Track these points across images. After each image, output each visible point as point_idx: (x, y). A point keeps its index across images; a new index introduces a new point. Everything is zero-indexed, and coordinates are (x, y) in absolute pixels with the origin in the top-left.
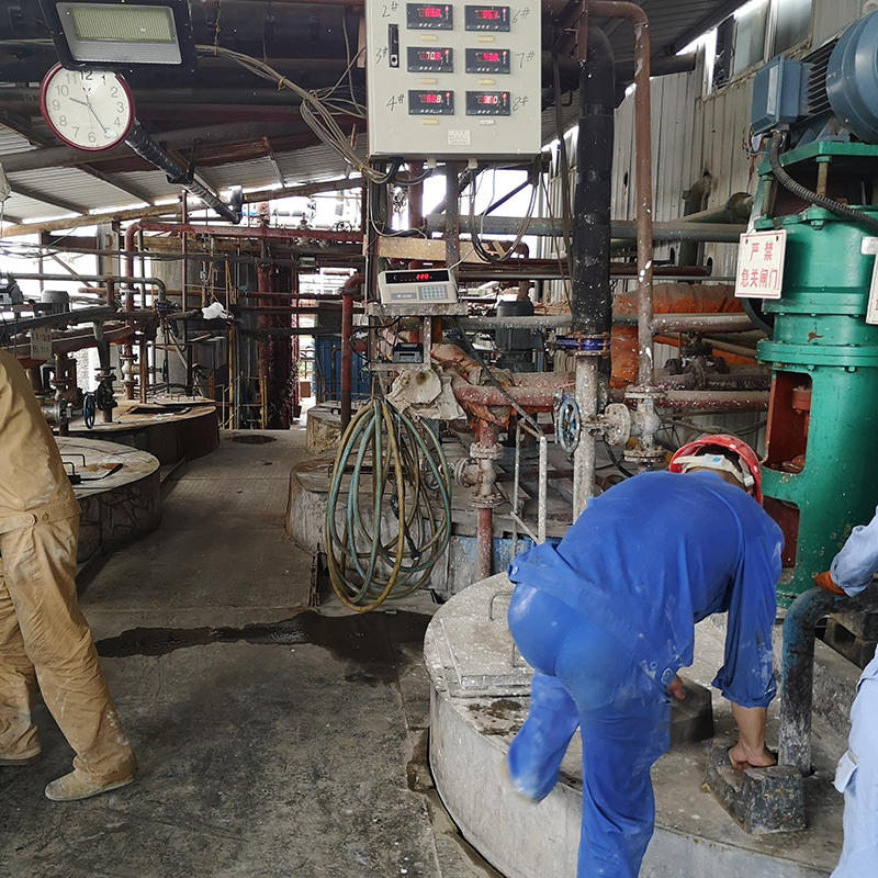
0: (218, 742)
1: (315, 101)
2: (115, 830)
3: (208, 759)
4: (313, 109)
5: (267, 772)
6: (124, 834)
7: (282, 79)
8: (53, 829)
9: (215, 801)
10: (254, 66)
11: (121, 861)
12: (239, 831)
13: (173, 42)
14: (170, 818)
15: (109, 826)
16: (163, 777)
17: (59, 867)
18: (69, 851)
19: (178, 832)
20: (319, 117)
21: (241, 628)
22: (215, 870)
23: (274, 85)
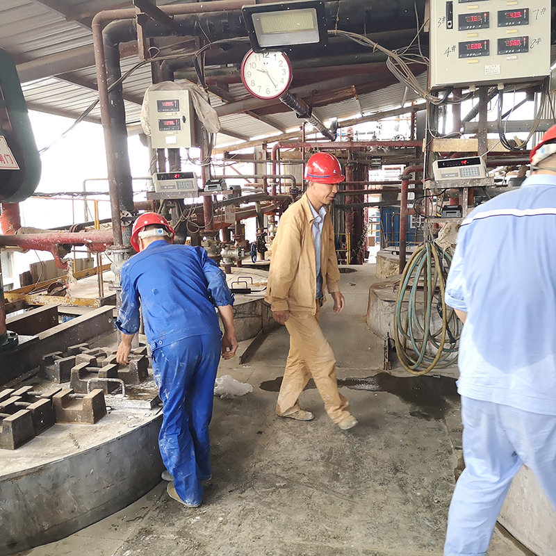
0: (335, 444)
1: (396, 57)
2: (280, 487)
3: (330, 453)
4: (394, 61)
5: (365, 464)
6: (286, 490)
7: (375, 45)
8: (247, 483)
9: (336, 477)
10: (358, 39)
11: (285, 505)
12: (352, 497)
13: (314, 29)
14: (310, 484)
15: (278, 484)
16: (306, 460)
17: (252, 504)
18: (257, 496)
19: (316, 493)
20: (398, 66)
21: (344, 379)
22: (339, 517)
23: (370, 49)
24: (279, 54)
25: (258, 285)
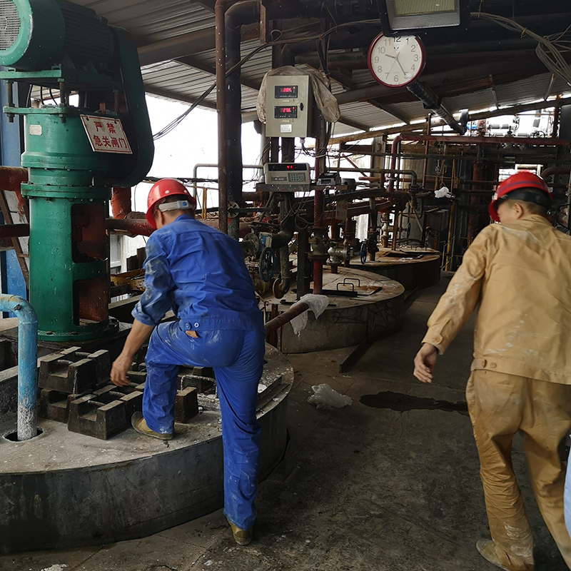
0: (439, 475)
1: (548, 44)
2: (375, 515)
3: (433, 485)
4: (545, 48)
5: (473, 503)
6: (381, 520)
7: (524, 30)
8: (339, 506)
9: (438, 514)
10: (504, 22)
11: (379, 537)
12: (455, 538)
13: (455, 11)
14: (410, 517)
15: (372, 512)
16: (405, 490)
17: (343, 530)
18: (349, 522)
19: (415, 528)
20: (550, 55)
22: (438, 559)
23: (517, 35)
24: (412, 39)
25: (365, 288)
